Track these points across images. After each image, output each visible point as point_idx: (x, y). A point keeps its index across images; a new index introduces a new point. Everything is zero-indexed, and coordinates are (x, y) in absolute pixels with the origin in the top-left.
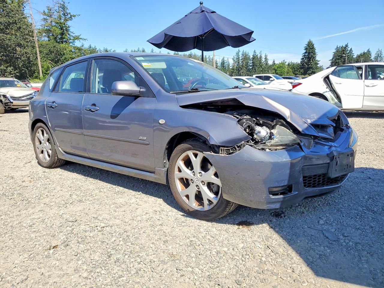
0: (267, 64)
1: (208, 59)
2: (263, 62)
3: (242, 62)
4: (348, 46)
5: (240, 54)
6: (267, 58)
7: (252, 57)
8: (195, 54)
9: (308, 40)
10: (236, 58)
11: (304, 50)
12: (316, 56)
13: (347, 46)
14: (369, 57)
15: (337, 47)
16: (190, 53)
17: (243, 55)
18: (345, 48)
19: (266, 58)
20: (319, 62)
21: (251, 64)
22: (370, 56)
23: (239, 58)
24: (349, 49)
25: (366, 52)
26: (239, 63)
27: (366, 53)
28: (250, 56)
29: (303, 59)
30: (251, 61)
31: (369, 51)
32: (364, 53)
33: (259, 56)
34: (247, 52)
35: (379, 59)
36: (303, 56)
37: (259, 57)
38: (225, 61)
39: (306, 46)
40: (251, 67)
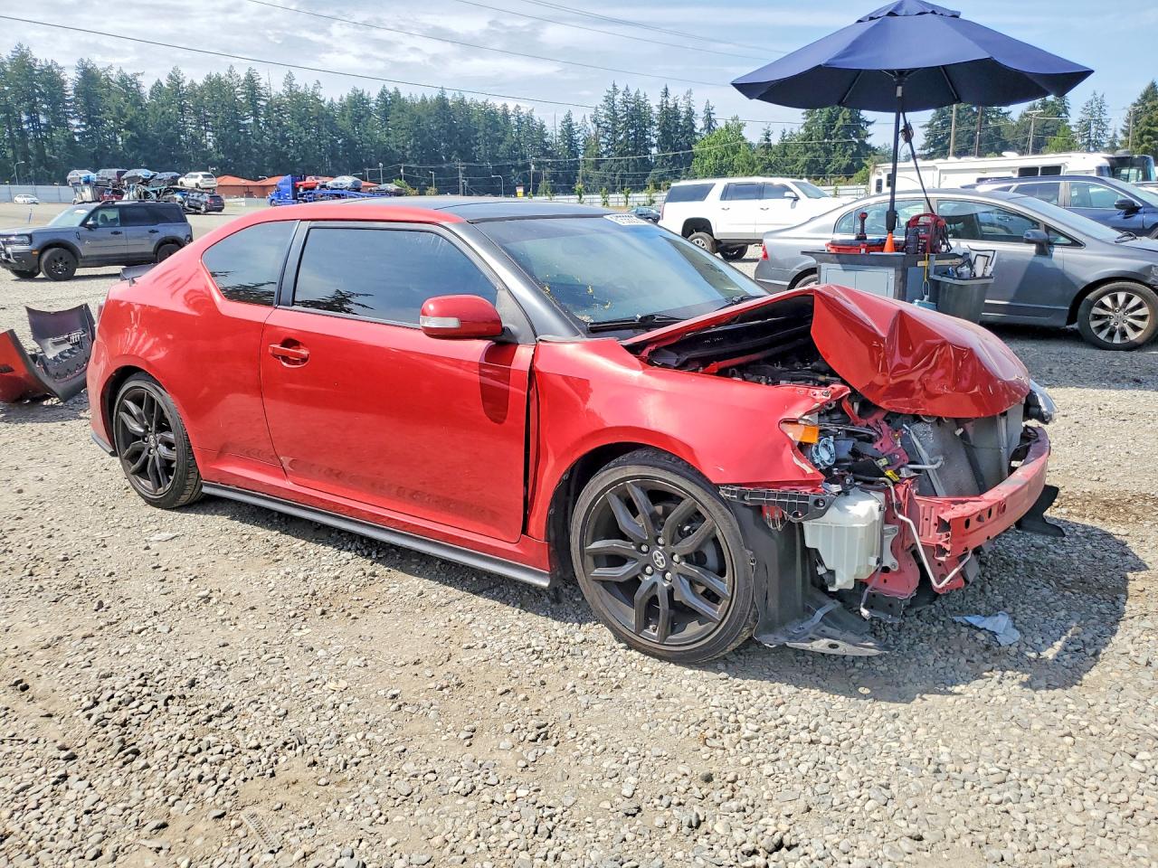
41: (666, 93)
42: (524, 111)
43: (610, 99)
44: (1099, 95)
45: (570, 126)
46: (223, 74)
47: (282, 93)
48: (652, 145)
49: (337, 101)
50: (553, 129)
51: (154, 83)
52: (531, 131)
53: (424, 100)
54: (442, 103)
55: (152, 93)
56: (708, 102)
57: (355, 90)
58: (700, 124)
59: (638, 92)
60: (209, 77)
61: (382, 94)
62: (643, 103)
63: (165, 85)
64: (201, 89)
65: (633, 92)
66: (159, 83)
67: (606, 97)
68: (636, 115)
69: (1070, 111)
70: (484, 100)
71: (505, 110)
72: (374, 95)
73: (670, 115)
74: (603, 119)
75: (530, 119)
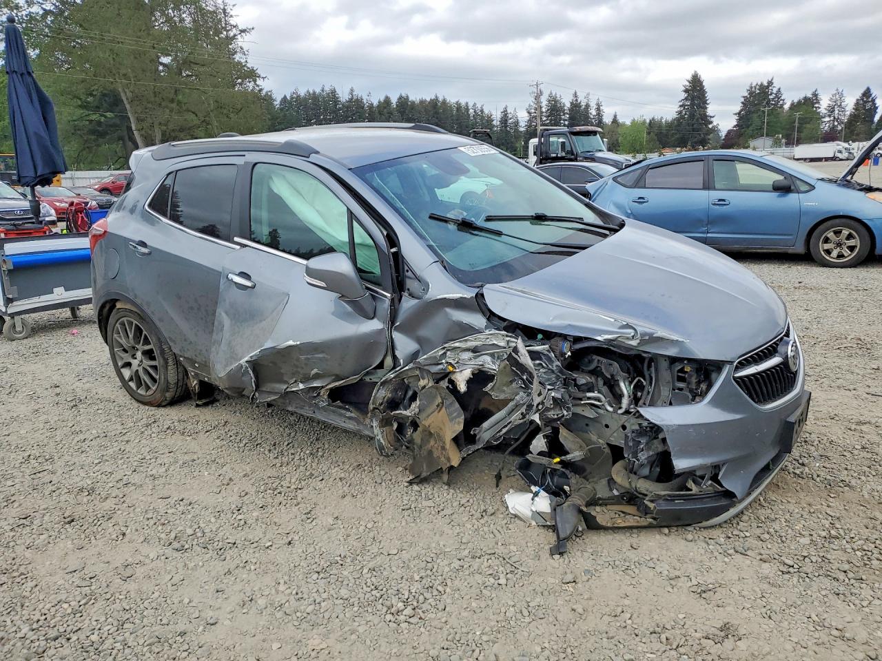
0: (601, 122)
1: (471, 111)
2: (592, 117)
4: (774, 85)
5: (544, 98)
6: (601, 108)
7: (568, 105)
8: (444, 100)
9: (693, 73)
10: (536, 109)
11: (684, 93)
12: (707, 106)
13: (770, 83)
14: (816, 107)
15: (752, 86)
16: (433, 97)
17: (549, 101)
18: (768, 87)
19: (598, 109)
20: (712, 119)
21: (567, 123)
22: (817, 105)
23: (541, 108)
24: (775, 91)
25: (809, 95)
26: (541, 119)
27: (810, 98)
28: (564, 104)
29: (680, 112)
30: (568, 116)
31: (815, 95)
32: (806, 99)
33: (583, 104)
34: (558, 96)
35: (836, 112)
36: (680, 106)
37: (583, 107)
38: (510, 116)
39: (688, 84)
41: (575, 95)
42: (479, 106)
43: (538, 98)
44: (840, 91)
45: (506, 115)
46: (318, 91)
47: (348, 100)
49: (375, 103)
50: (497, 117)
51: (282, 97)
52: (483, 118)
53: (422, 102)
54: (434, 103)
55: (281, 102)
56: (598, 99)
57: (385, 97)
58: (593, 112)
59: (556, 94)
60: (308, 91)
61: (401, 98)
62: (559, 101)
63: (288, 98)
64: (305, 99)
65: (554, 94)
66: (285, 97)
68: (555, 109)
69: (821, 102)
70: (457, 100)
71: (467, 107)
72: (394, 101)
73: (575, 106)
74: (533, 111)
75: (482, 111)
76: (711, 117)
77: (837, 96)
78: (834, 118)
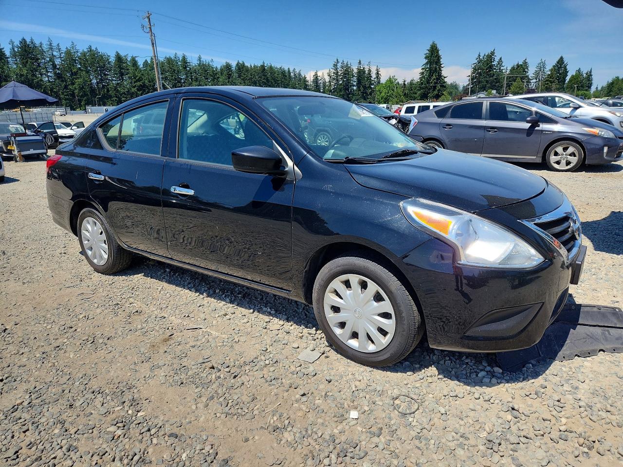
0: (379, 82)
1: (292, 74)
2: (372, 79)
3: (341, 79)
4: (495, 55)
5: (339, 65)
6: (379, 72)
7: (355, 71)
9: (431, 43)
10: (334, 73)
11: (425, 59)
12: (442, 69)
13: (493, 53)
14: (526, 72)
15: (479, 56)
17: (342, 67)
18: (491, 56)
19: (377, 74)
20: (446, 80)
21: (355, 84)
22: (526, 70)
23: (338, 72)
24: (497, 59)
25: (521, 63)
26: (337, 80)
27: (521, 65)
28: (353, 69)
29: (422, 73)
30: (355, 78)
31: (525, 63)
32: (518, 66)
33: (366, 70)
34: (349, 63)
35: (541, 75)
36: (423, 69)
37: (367, 72)
38: (319, 78)
39: (428, 52)
40: (355, 88)
41: (360, 63)
42: (297, 71)
43: (335, 65)
44: (544, 60)
45: (317, 77)
47: (197, 65)
48: (354, 86)
49: (219, 68)
50: (310, 79)
51: (144, 61)
52: (300, 80)
54: (263, 66)
55: (143, 65)
56: (377, 66)
57: (227, 63)
58: (374, 76)
61: (237, 65)
62: (350, 67)
65: (345, 63)
66: (146, 61)
67: (334, 64)
68: (347, 73)
72: (234, 64)
73: (361, 72)
75: (300, 74)
76: (445, 77)
77: (541, 64)
78: (539, 80)
